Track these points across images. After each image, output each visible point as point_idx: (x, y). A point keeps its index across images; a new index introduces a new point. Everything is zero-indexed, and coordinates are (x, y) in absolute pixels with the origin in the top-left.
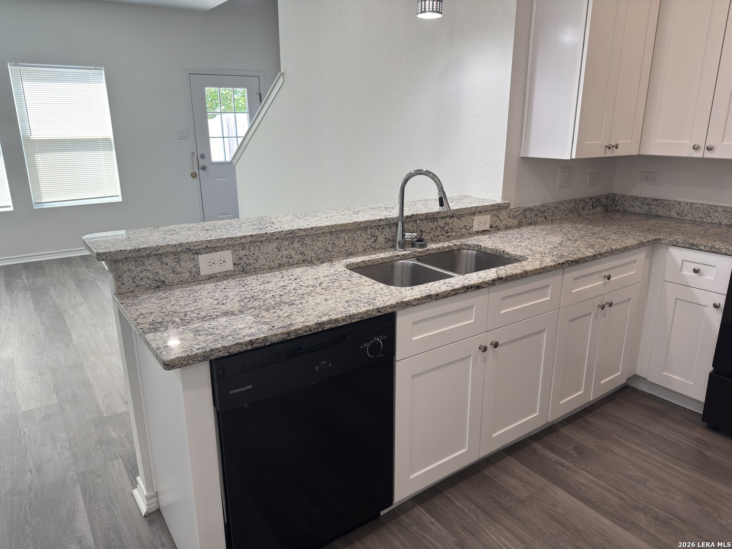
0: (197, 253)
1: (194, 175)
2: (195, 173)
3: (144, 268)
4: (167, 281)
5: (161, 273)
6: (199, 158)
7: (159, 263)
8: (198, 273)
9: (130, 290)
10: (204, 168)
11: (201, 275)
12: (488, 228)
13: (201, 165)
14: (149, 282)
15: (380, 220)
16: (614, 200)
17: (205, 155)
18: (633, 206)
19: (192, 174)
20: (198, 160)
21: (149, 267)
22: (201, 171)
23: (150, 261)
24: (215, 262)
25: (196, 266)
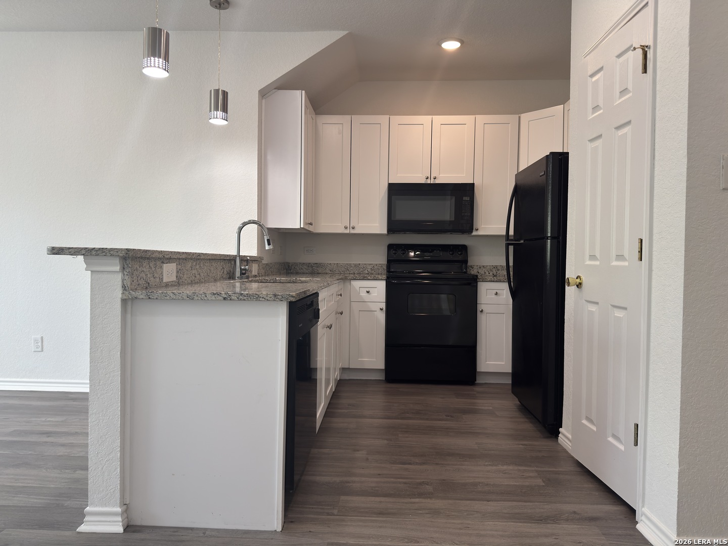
0: (163, 263)
3: (143, 269)
5: (149, 275)
7: (148, 266)
8: (162, 279)
11: (164, 282)
12: (257, 274)
14: (144, 283)
15: (227, 255)
16: (289, 266)
18: (302, 269)
21: (144, 269)
23: (145, 263)
24: (169, 272)
25: (162, 273)
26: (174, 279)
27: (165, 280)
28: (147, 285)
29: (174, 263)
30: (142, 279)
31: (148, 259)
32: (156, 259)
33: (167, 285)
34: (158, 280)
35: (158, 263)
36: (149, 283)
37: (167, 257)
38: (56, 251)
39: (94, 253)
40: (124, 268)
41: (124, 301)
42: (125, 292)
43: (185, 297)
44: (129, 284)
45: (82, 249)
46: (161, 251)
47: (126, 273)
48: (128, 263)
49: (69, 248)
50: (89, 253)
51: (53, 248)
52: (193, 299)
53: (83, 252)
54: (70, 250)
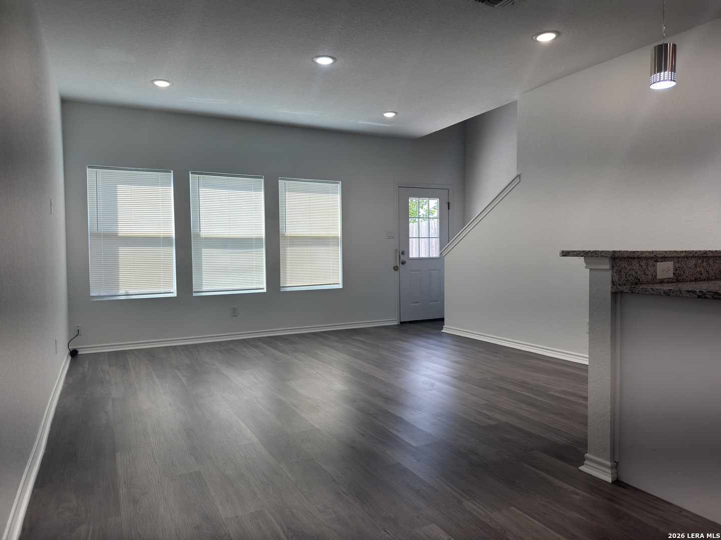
1: (396, 268)
2: (397, 266)
3: (632, 267)
4: (641, 280)
5: (639, 273)
6: (400, 254)
7: (638, 265)
8: (656, 276)
9: (624, 283)
10: (403, 263)
13: (401, 261)
14: (633, 279)
17: (404, 252)
19: (394, 267)
20: (400, 255)
21: (634, 267)
22: (401, 265)
23: (635, 262)
24: (665, 270)
25: (655, 271)
26: (671, 276)
27: (658, 277)
28: (637, 281)
29: (671, 261)
30: (631, 276)
31: (638, 258)
32: (647, 258)
33: (662, 282)
34: (650, 277)
35: (651, 262)
36: (639, 280)
37: (660, 256)
38: (565, 254)
39: (589, 254)
40: (613, 267)
41: (614, 294)
42: (613, 286)
43: (662, 293)
44: (617, 280)
45: (581, 252)
46: (653, 251)
47: (614, 271)
48: (616, 262)
49: (573, 251)
50: (586, 255)
51: (563, 252)
52: (669, 295)
53: (582, 254)
54: (573, 253)
